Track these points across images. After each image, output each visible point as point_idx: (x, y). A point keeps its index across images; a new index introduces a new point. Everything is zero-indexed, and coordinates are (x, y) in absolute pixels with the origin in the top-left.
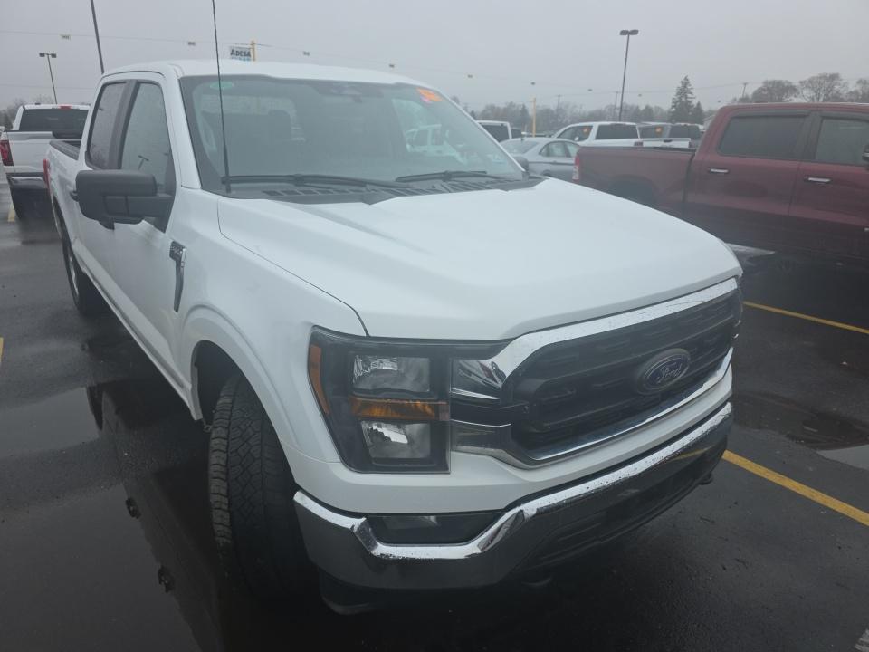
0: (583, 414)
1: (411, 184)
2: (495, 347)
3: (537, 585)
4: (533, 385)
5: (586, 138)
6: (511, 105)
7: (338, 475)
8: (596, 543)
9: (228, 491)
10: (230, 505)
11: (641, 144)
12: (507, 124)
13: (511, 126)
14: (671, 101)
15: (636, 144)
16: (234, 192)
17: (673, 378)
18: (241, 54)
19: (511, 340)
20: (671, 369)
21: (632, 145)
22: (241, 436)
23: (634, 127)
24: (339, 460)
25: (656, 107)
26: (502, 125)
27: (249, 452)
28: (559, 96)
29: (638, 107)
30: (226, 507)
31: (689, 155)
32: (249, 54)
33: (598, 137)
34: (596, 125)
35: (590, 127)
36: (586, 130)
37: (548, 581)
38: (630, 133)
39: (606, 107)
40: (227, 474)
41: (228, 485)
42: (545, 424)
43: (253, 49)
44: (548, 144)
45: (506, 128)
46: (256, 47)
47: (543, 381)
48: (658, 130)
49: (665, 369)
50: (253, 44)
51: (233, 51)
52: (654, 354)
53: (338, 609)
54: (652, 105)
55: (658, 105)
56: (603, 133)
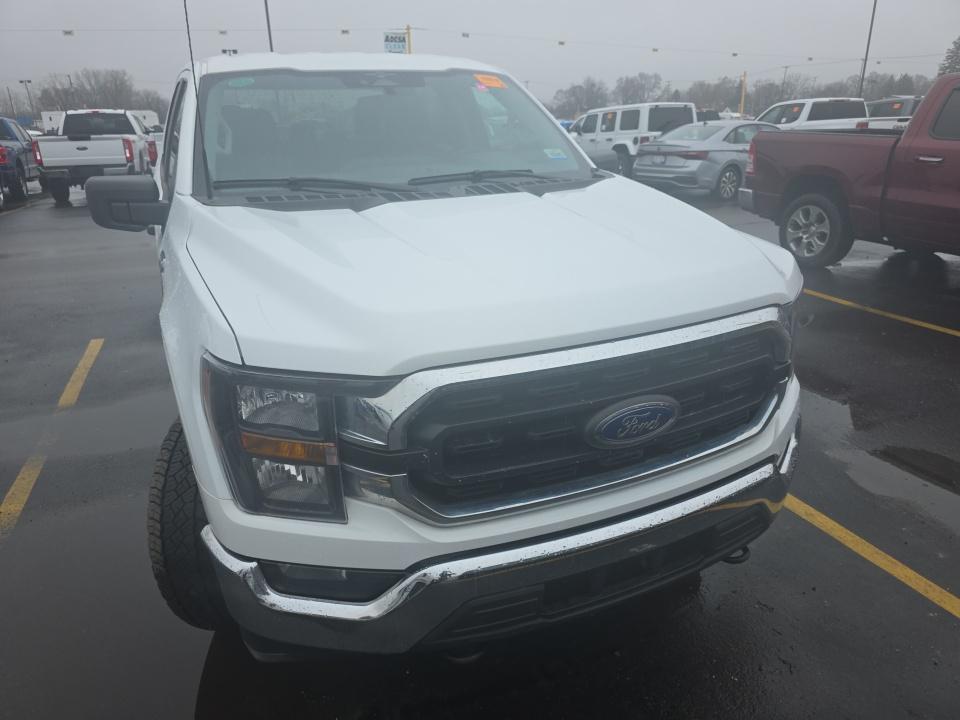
0: (509, 468)
1: (420, 187)
2: (383, 384)
3: (462, 660)
4: (434, 431)
5: (796, 119)
6: (725, 80)
7: (227, 514)
8: (540, 620)
9: (162, 515)
10: (162, 531)
11: (866, 124)
12: (692, 105)
13: (698, 108)
14: (938, 68)
15: (859, 125)
16: (215, 198)
17: (646, 431)
18: (397, 41)
19: (401, 377)
20: (640, 420)
21: (854, 127)
22: (181, 461)
23: (862, 103)
24: (230, 498)
25: (917, 76)
26: (686, 106)
27: (185, 478)
28: (786, 67)
29: (892, 77)
30: (158, 534)
31: (891, 139)
32: (404, 40)
33: (811, 118)
34: (809, 102)
35: (802, 106)
36: (796, 109)
37: (474, 657)
38: (854, 110)
39: (849, 79)
40: (163, 498)
41: (162, 511)
42: (454, 477)
43: (409, 33)
44: (736, 129)
45: (690, 109)
46: (411, 31)
47: (445, 427)
48: (896, 106)
49: (631, 419)
50: (408, 28)
51: (387, 37)
52: (613, 402)
53: (256, 655)
54: (912, 74)
55: (920, 73)
56: (817, 113)
